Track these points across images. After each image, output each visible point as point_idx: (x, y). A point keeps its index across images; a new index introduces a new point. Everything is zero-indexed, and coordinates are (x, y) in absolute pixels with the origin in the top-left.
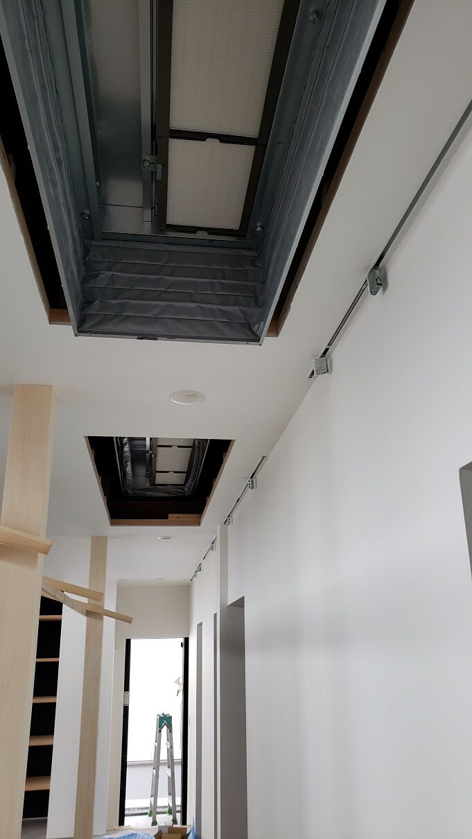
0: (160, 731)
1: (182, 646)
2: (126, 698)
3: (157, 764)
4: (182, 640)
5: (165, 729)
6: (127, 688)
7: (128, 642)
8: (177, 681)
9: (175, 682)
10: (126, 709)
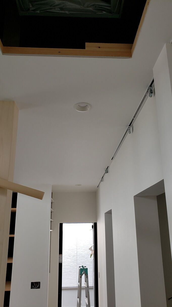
0: (81, 277)
1: (93, 228)
2: (61, 258)
3: (80, 288)
4: (92, 224)
5: (83, 276)
6: (61, 252)
7: (61, 225)
8: (90, 249)
9: (89, 249)
10: (60, 265)
